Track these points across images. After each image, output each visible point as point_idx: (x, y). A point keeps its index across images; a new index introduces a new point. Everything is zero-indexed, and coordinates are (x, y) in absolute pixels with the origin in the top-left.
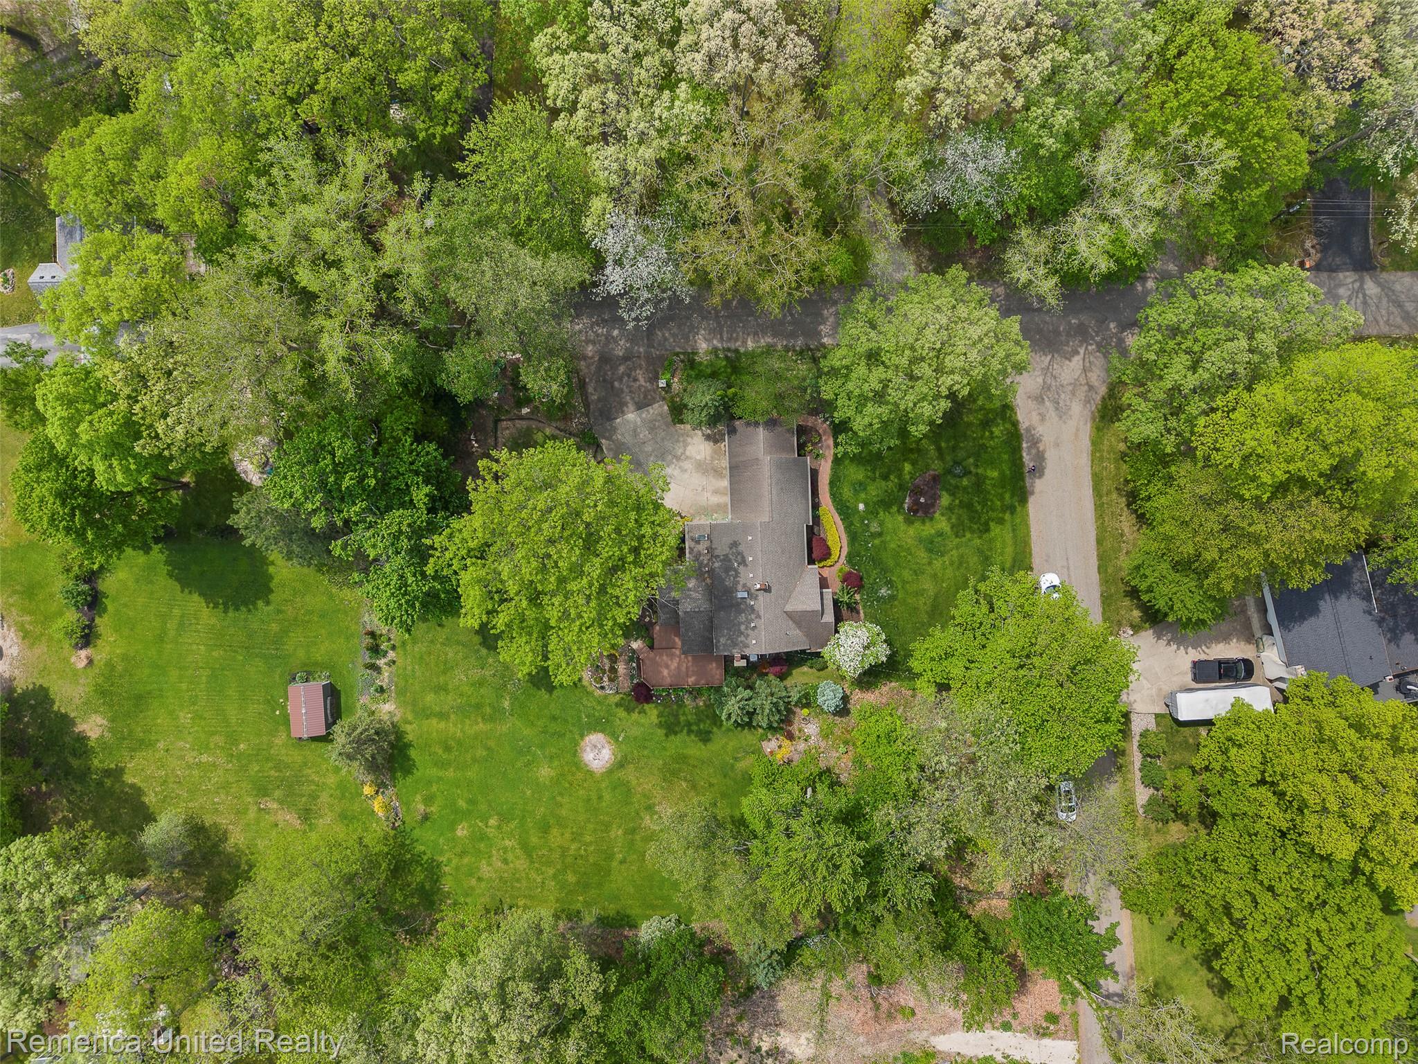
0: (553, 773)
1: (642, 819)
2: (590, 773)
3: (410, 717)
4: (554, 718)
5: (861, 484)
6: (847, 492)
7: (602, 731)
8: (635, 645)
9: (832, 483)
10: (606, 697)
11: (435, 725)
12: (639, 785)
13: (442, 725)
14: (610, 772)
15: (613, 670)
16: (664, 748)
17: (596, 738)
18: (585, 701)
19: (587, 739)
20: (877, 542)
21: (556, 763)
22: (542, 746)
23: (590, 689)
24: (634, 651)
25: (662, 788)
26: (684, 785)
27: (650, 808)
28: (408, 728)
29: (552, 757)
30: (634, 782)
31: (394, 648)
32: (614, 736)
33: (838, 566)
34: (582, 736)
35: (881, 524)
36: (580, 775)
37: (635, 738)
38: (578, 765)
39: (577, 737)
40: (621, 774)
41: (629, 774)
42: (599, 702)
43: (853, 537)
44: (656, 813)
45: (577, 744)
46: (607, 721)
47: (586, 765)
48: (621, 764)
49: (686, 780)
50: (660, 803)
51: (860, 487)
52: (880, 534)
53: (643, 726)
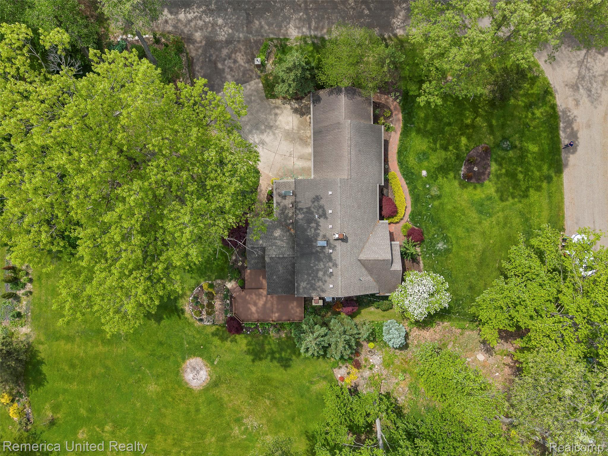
0: (159, 389)
1: (232, 429)
2: (190, 390)
3: (43, 338)
4: (161, 344)
5: (424, 154)
6: (412, 161)
7: (200, 356)
8: (230, 285)
9: (400, 153)
10: (204, 327)
11: (63, 346)
12: (231, 401)
13: (69, 346)
14: (206, 389)
15: (210, 306)
16: (252, 372)
17: (195, 361)
18: (186, 330)
19: (188, 362)
20: (436, 203)
21: (162, 381)
22: (150, 367)
23: (191, 320)
24: (228, 290)
25: (249, 404)
26: (268, 402)
27: (238, 421)
28: (41, 348)
29: (158, 376)
30: (226, 399)
31: (31, 281)
32: (210, 360)
33: (403, 223)
34: (184, 359)
35: (440, 188)
36: (181, 392)
37: (228, 363)
38: (180, 383)
39: (179, 360)
40: (215, 392)
41: (223, 392)
42: (198, 332)
43: (416, 199)
44: (244, 424)
45: (179, 366)
46: (205, 348)
47: (187, 383)
48: (215, 384)
49: (269, 398)
50: (247, 417)
51: (423, 156)
52: (439, 197)
53: (234, 352)
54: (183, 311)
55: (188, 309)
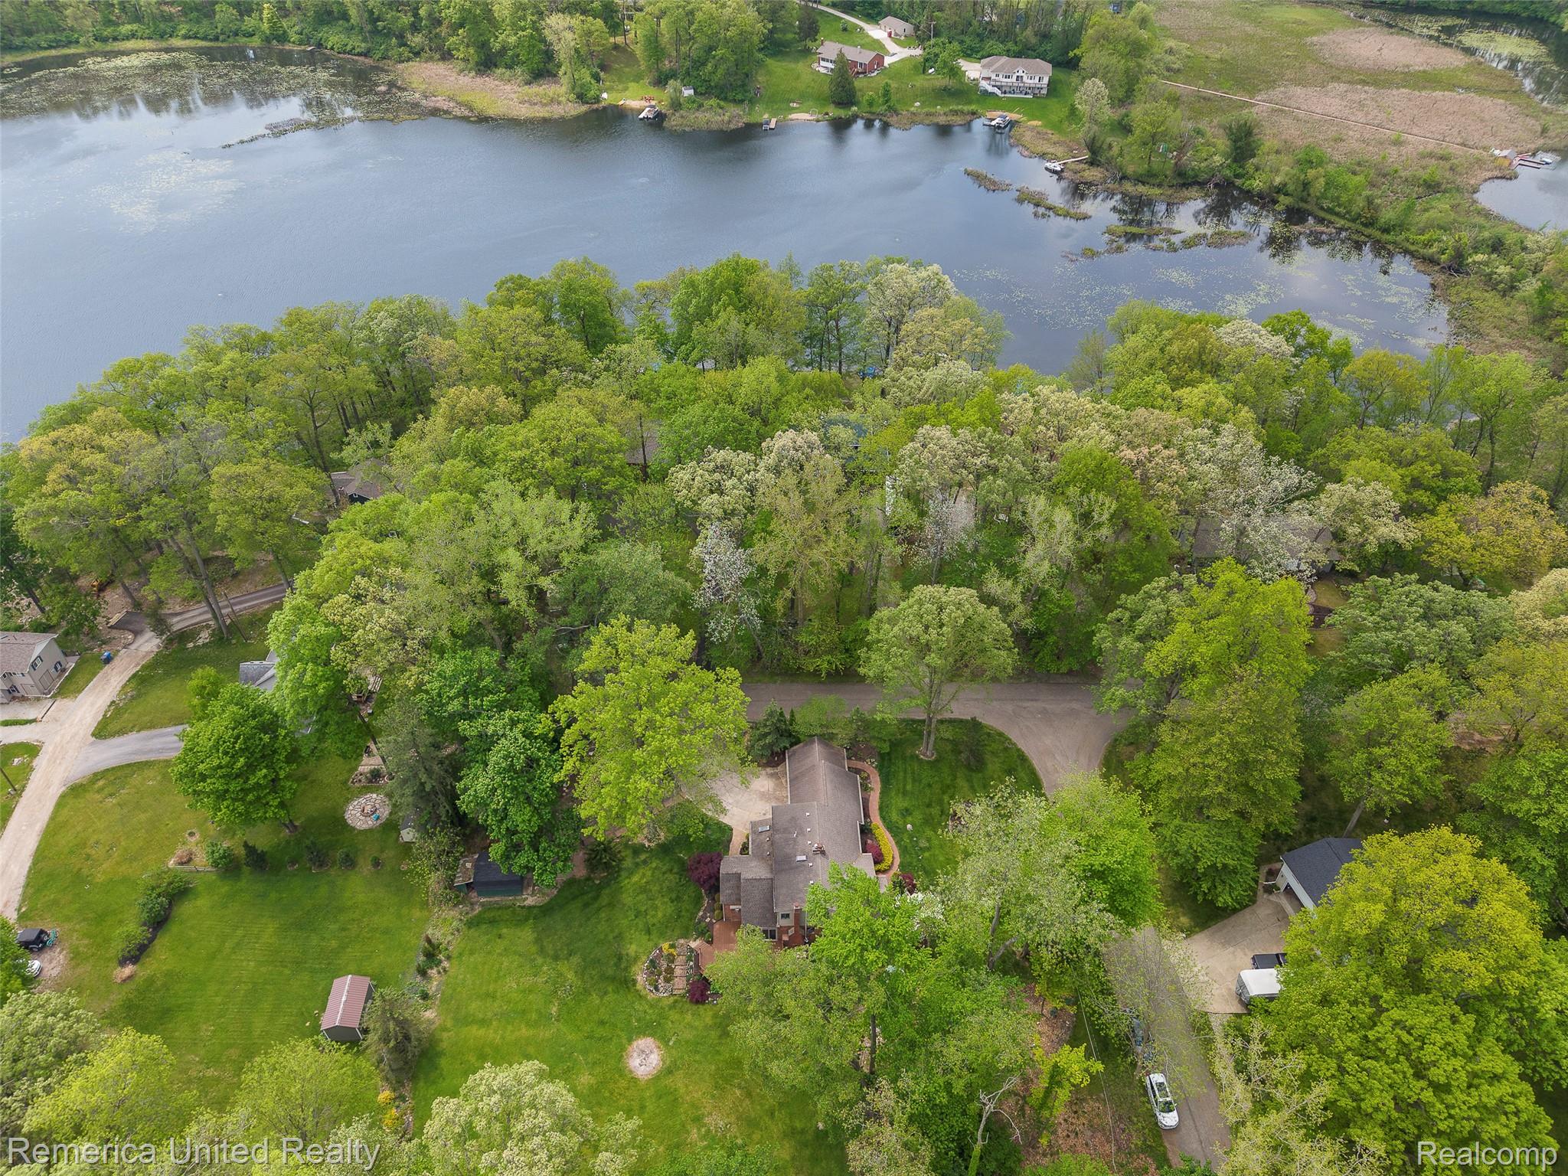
0: (593, 1081)
1: (688, 1132)
2: (634, 1080)
3: (449, 1024)
4: (602, 1023)
5: (907, 810)
6: (894, 816)
7: (652, 1035)
8: (693, 945)
9: (881, 809)
10: (660, 999)
11: (476, 1032)
12: (688, 1093)
13: (482, 1032)
14: (657, 1078)
15: (670, 971)
16: (718, 1052)
17: (645, 1043)
18: (637, 1005)
19: (635, 1044)
20: (927, 854)
21: (598, 1070)
22: (585, 1052)
23: (643, 993)
24: (692, 950)
25: (713, 1096)
26: (738, 1092)
27: (697, 1120)
28: (445, 1035)
29: (594, 1063)
30: (682, 1091)
31: (448, 958)
32: (664, 1040)
33: (892, 873)
34: (630, 1041)
35: (929, 840)
36: (623, 1083)
37: (687, 1042)
38: (622, 1071)
39: (624, 1041)
40: (668, 1081)
41: (678, 1082)
42: (651, 1006)
43: (904, 851)
44: (705, 1125)
45: (623, 1049)
46: (659, 1024)
47: (631, 1072)
48: (668, 1071)
49: (739, 1087)
50: (710, 1114)
52: (928, 849)
53: (696, 1028)
54: (634, 982)
55: (641, 979)
